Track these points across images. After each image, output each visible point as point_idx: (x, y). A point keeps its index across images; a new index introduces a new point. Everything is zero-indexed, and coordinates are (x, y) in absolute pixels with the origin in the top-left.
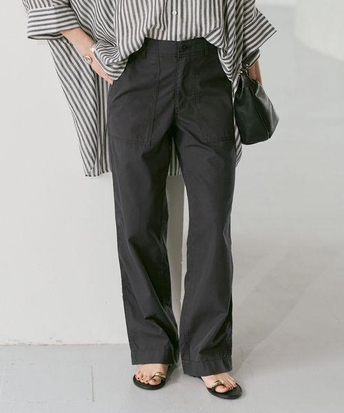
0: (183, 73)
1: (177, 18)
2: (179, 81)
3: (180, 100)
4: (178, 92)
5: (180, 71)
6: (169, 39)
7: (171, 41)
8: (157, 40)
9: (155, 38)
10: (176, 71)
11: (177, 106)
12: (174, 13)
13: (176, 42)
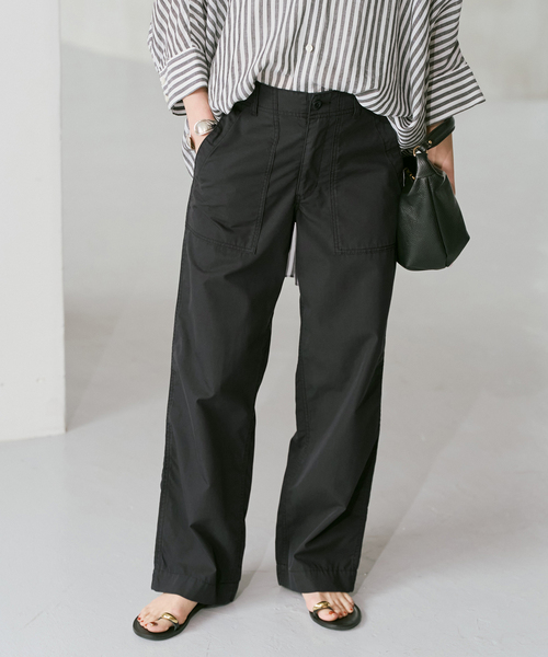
0: (315, 144)
1: (311, 57)
2: (308, 154)
3: (305, 183)
4: (304, 172)
5: (310, 140)
6: (295, 89)
7: (298, 92)
8: (276, 89)
9: (273, 85)
10: (303, 139)
11: (301, 192)
12: (309, 48)
13: (306, 94)
